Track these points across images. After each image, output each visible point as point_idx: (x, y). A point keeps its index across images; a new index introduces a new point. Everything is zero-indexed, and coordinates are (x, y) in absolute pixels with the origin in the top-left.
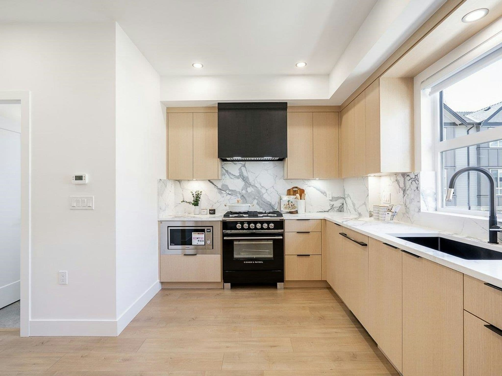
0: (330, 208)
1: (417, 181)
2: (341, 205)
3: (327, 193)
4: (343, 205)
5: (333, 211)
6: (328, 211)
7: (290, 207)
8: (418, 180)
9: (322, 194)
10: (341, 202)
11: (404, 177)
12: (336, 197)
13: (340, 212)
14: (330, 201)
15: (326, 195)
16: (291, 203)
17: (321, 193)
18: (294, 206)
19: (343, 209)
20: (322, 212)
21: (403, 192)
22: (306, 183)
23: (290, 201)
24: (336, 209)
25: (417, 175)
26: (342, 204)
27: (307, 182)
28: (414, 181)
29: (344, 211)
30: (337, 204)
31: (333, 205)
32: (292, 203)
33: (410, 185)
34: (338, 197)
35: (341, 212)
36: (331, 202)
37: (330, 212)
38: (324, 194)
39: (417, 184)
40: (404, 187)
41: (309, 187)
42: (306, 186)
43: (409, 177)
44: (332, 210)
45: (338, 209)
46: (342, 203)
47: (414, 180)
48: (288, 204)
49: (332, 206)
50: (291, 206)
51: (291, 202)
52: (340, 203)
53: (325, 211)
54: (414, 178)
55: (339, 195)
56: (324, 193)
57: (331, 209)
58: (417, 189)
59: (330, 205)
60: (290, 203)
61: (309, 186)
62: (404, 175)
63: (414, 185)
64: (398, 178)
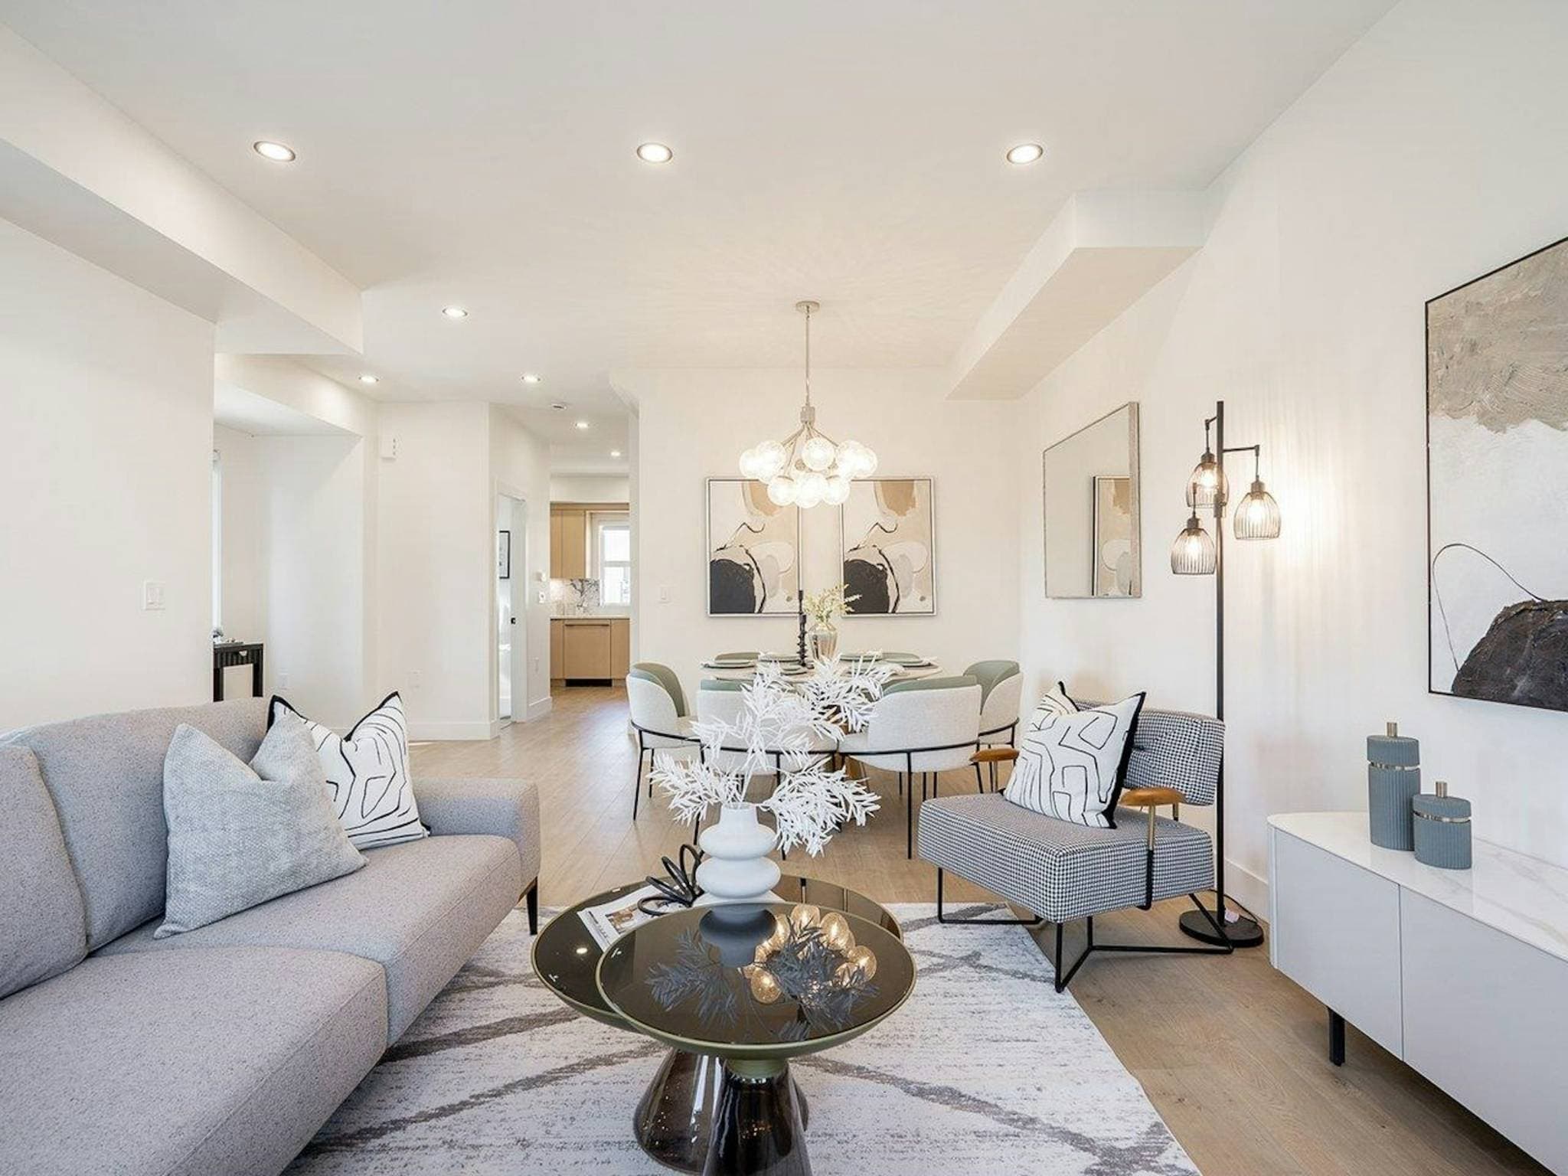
8: (598, 586)
21: (580, 593)
33: (589, 588)
39: (597, 588)
40: (582, 589)
43: (590, 582)
47: (594, 585)
62: (581, 581)
63: (594, 588)
64: (574, 582)
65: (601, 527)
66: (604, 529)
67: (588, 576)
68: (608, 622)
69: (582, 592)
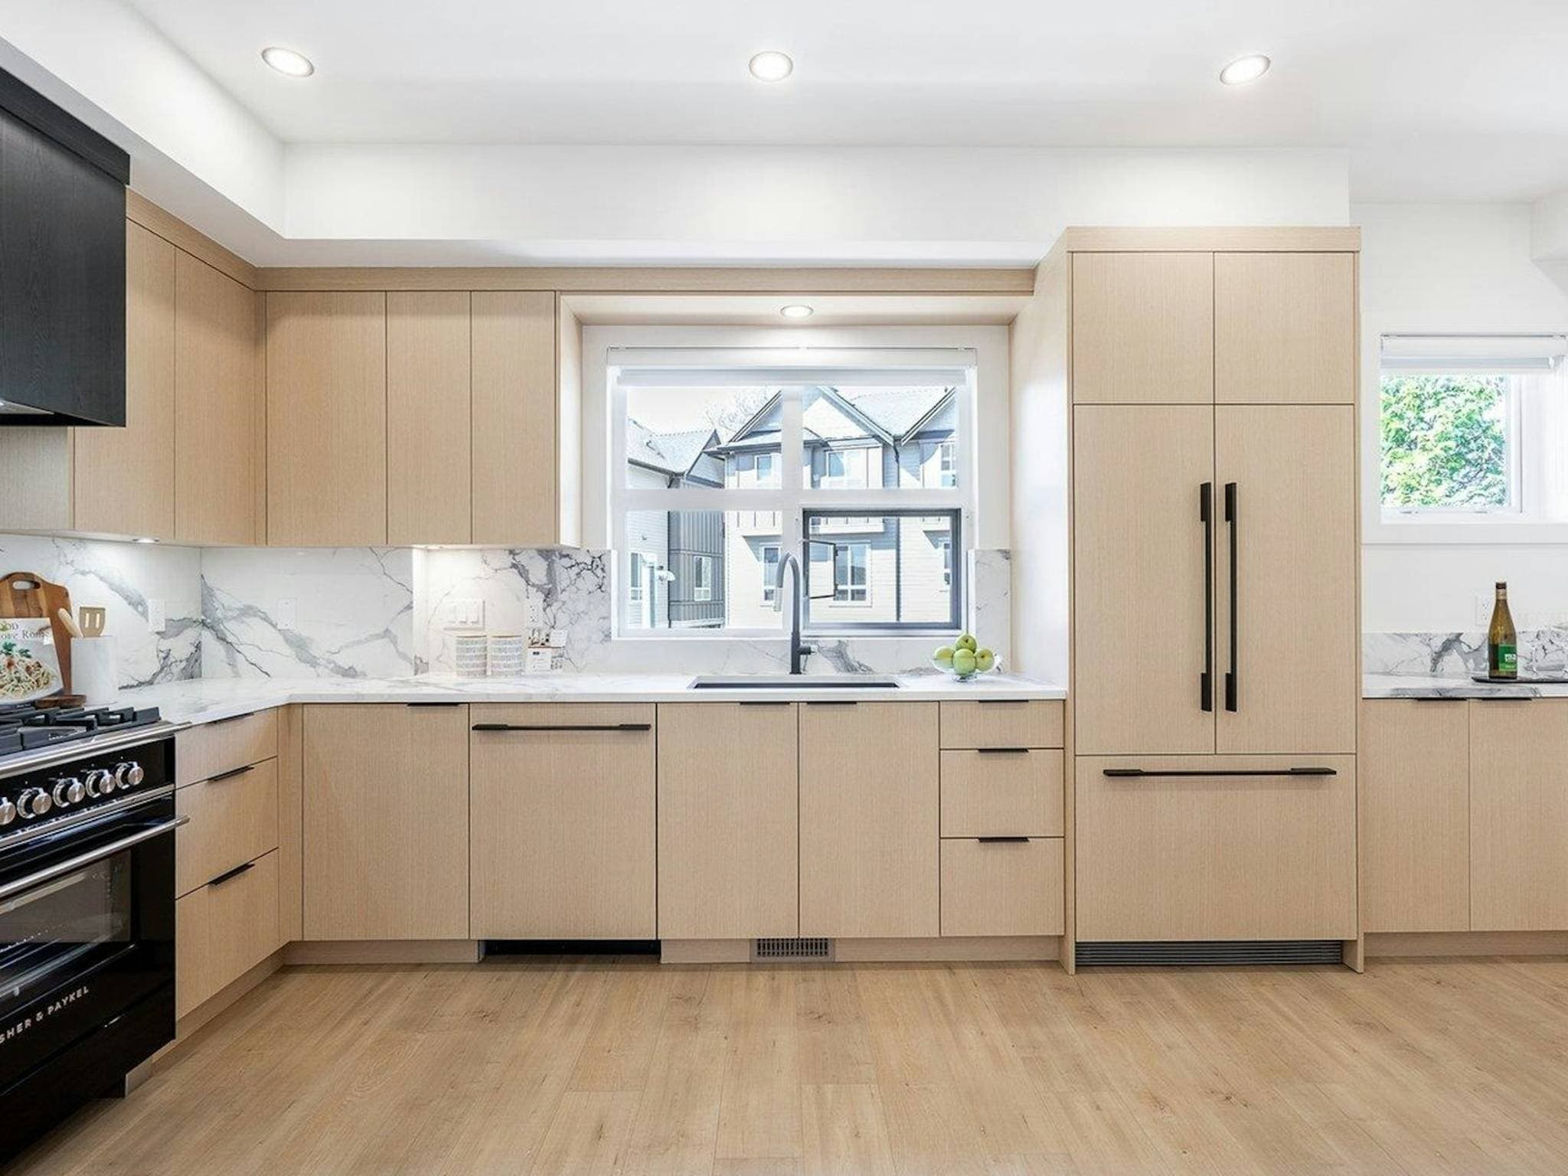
0: (156, 668)
1: (599, 572)
2: (193, 649)
3: (150, 603)
4: (200, 650)
5: (169, 677)
6: (150, 683)
7: (23, 678)
8: (602, 569)
9: (131, 609)
10: (192, 642)
11: (549, 558)
12: (180, 620)
13: (191, 680)
14: (158, 637)
15: (144, 614)
16: (24, 658)
17: (125, 603)
18: (42, 670)
19: (200, 665)
20: (132, 687)
21: (543, 596)
22: (70, 558)
23: (14, 648)
24: (176, 669)
25: (600, 558)
26: (197, 647)
27: (71, 552)
28: (589, 570)
29: (200, 676)
30: (181, 648)
31: (168, 654)
32: (29, 657)
33: (573, 578)
34: (184, 619)
35: (192, 678)
36: (162, 640)
37: (159, 683)
38: (136, 609)
39: (598, 577)
40: (549, 584)
41: (79, 576)
42: (70, 569)
43: (570, 558)
44: (163, 674)
45: (184, 669)
46: (197, 642)
47: (590, 567)
48: (10, 664)
49: (164, 658)
50: (23, 674)
51: (24, 653)
52: (191, 644)
53: (140, 684)
54: (590, 563)
55: (186, 612)
56: (137, 603)
57: (162, 669)
58: (600, 588)
59: (158, 656)
60: (16, 660)
61: (81, 569)
62: (546, 554)
63: (589, 580)
64: (522, 559)
65: (613, 372)
66: (625, 378)
67: (568, 537)
68: (644, 717)
69: (548, 595)
